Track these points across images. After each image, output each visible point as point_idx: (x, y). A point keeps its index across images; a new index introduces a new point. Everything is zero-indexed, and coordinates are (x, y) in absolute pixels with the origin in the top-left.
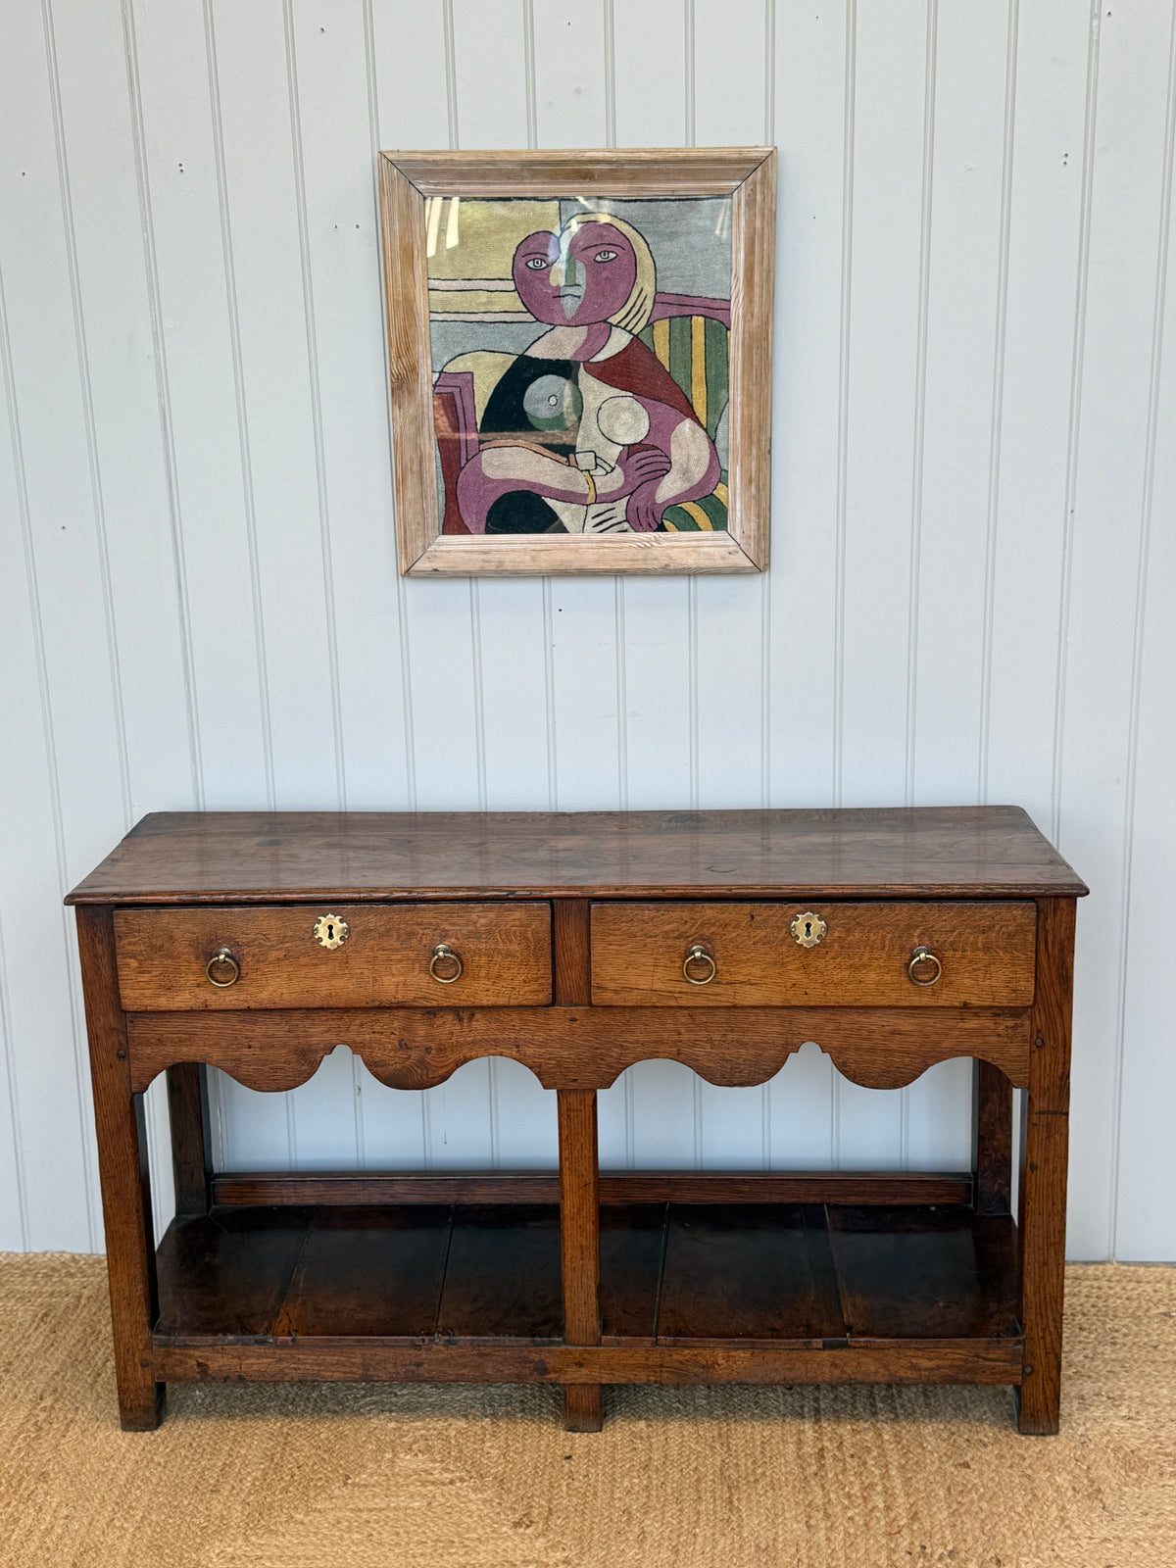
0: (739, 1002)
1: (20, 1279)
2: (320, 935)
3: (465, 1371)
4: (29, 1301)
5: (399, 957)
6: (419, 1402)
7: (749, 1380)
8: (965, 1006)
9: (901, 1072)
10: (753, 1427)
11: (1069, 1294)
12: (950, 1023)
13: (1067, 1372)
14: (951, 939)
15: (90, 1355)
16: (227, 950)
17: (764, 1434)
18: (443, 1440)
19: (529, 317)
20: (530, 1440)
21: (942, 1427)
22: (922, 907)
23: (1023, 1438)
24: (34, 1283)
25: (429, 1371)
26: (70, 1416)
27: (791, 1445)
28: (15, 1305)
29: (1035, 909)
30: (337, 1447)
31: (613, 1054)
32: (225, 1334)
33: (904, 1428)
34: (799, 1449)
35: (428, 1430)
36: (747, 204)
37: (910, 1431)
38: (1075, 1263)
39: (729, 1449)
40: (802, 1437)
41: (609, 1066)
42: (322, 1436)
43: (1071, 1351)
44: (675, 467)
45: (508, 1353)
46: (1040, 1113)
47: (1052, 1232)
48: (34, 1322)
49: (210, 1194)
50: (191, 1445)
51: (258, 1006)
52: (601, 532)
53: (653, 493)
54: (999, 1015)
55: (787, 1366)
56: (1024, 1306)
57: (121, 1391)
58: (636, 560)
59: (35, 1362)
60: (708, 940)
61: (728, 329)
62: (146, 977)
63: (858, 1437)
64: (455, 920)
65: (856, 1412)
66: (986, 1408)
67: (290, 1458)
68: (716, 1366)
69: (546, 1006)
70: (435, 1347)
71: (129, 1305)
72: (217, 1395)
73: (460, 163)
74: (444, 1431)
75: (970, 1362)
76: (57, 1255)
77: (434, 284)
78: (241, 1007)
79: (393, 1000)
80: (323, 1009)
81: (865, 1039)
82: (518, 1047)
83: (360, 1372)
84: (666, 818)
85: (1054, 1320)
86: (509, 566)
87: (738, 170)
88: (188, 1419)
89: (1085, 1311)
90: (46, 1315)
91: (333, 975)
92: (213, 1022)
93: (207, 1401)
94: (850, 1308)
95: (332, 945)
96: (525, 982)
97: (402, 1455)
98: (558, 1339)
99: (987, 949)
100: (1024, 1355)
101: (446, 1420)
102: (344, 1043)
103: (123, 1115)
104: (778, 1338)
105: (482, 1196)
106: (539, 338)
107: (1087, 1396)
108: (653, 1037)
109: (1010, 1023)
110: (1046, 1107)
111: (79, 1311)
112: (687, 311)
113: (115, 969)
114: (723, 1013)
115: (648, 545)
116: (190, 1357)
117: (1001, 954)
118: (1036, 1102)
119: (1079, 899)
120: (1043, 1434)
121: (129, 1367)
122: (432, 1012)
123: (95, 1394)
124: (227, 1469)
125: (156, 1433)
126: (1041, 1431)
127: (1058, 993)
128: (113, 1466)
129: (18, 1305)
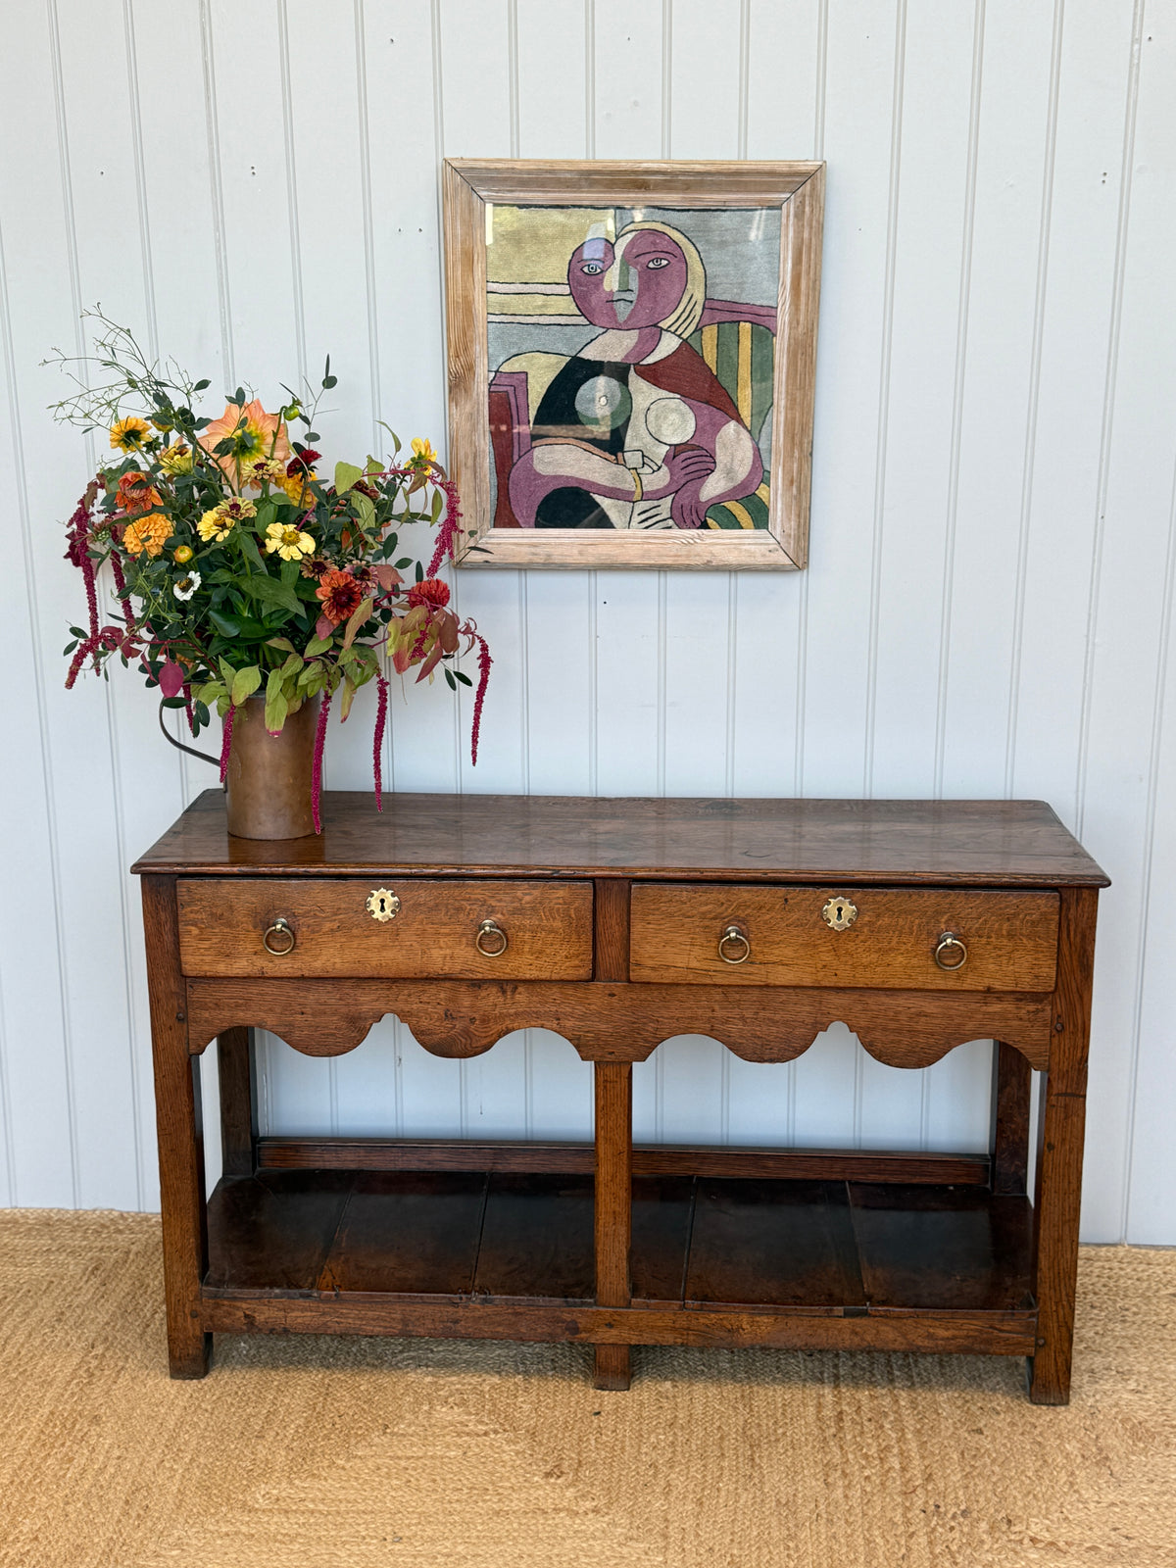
0: (771, 981)
1: (71, 1234)
2: (372, 908)
3: (500, 1329)
4: (80, 1255)
5: (447, 931)
6: (454, 1359)
7: (772, 1345)
8: (989, 990)
9: (925, 1053)
10: (775, 1390)
11: (1082, 1274)
12: (974, 1006)
13: (1078, 1347)
14: (977, 926)
15: (139, 1306)
16: (283, 920)
17: (786, 1397)
18: (477, 1394)
19: (582, 320)
20: (560, 1397)
21: (956, 1395)
22: (949, 894)
23: (1035, 1407)
24: (85, 1238)
25: (466, 1328)
26: (120, 1364)
27: (811, 1409)
28: (66, 1259)
29: (1058, 899)
30: (377, 1398)
31: (650, 1029)
32: (271, 1288)
33: (920, 1395)
34: (819, 1412)
35: (463, 1385)
36: (796, 216)
37: (926, 1398)
38: (1087, 1244)
39: (751, 1410)
40: (821, 1400)
41: (646, 1041)
42: (362, 1388)
43: (1082, 1328)
44: (720, 467)
45: (541, 1312)
46: (1058, 1095)
47: (1067, 1209)
48: (84, 1274)
49: (255, 1157)
50: (236, 1393)
51: (312, 975)
52: (647, 528)
53: (697, 492)
54: (1021, 1000)
55: (809, 1332)
56: (1039, 1281)
57: (171, 1340)
58: (680, 556)
59: (87, 1313)
60: (744, 921)
61: (774, 335)
62: (206, 944)
63: (875, 1402)
64: (501, 896)
65: (873, 1379)
66: (999, 1379)
67: (332, 1407)
68: (741, 1331)
69: (587, 981)
70: (471, 1304)
71: (181, 1257)
72: (261, 1347)
73: (521, 172)
74: (478, 1387)
75: (986, 1333)
76: (106, 1213)
77: (493, 287)
78: (296, 975)
79: (441, 972)
80: (373, 978)
81: (891, 1020)
82: (558, 1019)
83: (400, 1327)
84: (702, 805)
85: (1067, 1295)
86: (557, 560)
87: (789, 182)
88: (234, 1369)
89: (1097, 1290)
90: (96, 1268)
91: (384, 947)
92: (269, 989)
93: (252, 1352)
94: (870, 1278)
95: (383, 917)
96: (567, 957)
97: (438, 1408)
98: (589, 1300)
99: (1011, 936)
100: (1038, 1328)
101: (480, 1376)
102: (393, 1012)
103: (181, 1074)
104: (801, 1305)
105: (517, 1165)
106: (592, 341)
107: (1097, 1370)
108: (688, 1013)
109: (1032, 1007)
110: (1064, 1088)
111: (127, 1266)
112: (735, 317)
113: (177, 935)
114: (756, 992)
115: (692, 542)
116: (238, 1308)
117: (1025, 941)
118: (1055, 1084)
119: (1101, 889)
120: (1054, 1405)
121: (179, 1318)
122: (477, 984)
123: (144, 1344)
124: (271, 1416)
125: (203, 1381)
126: (1052, 1401)
127: (1079, 981)
128: (163, 1411)
129: (70, 1258)
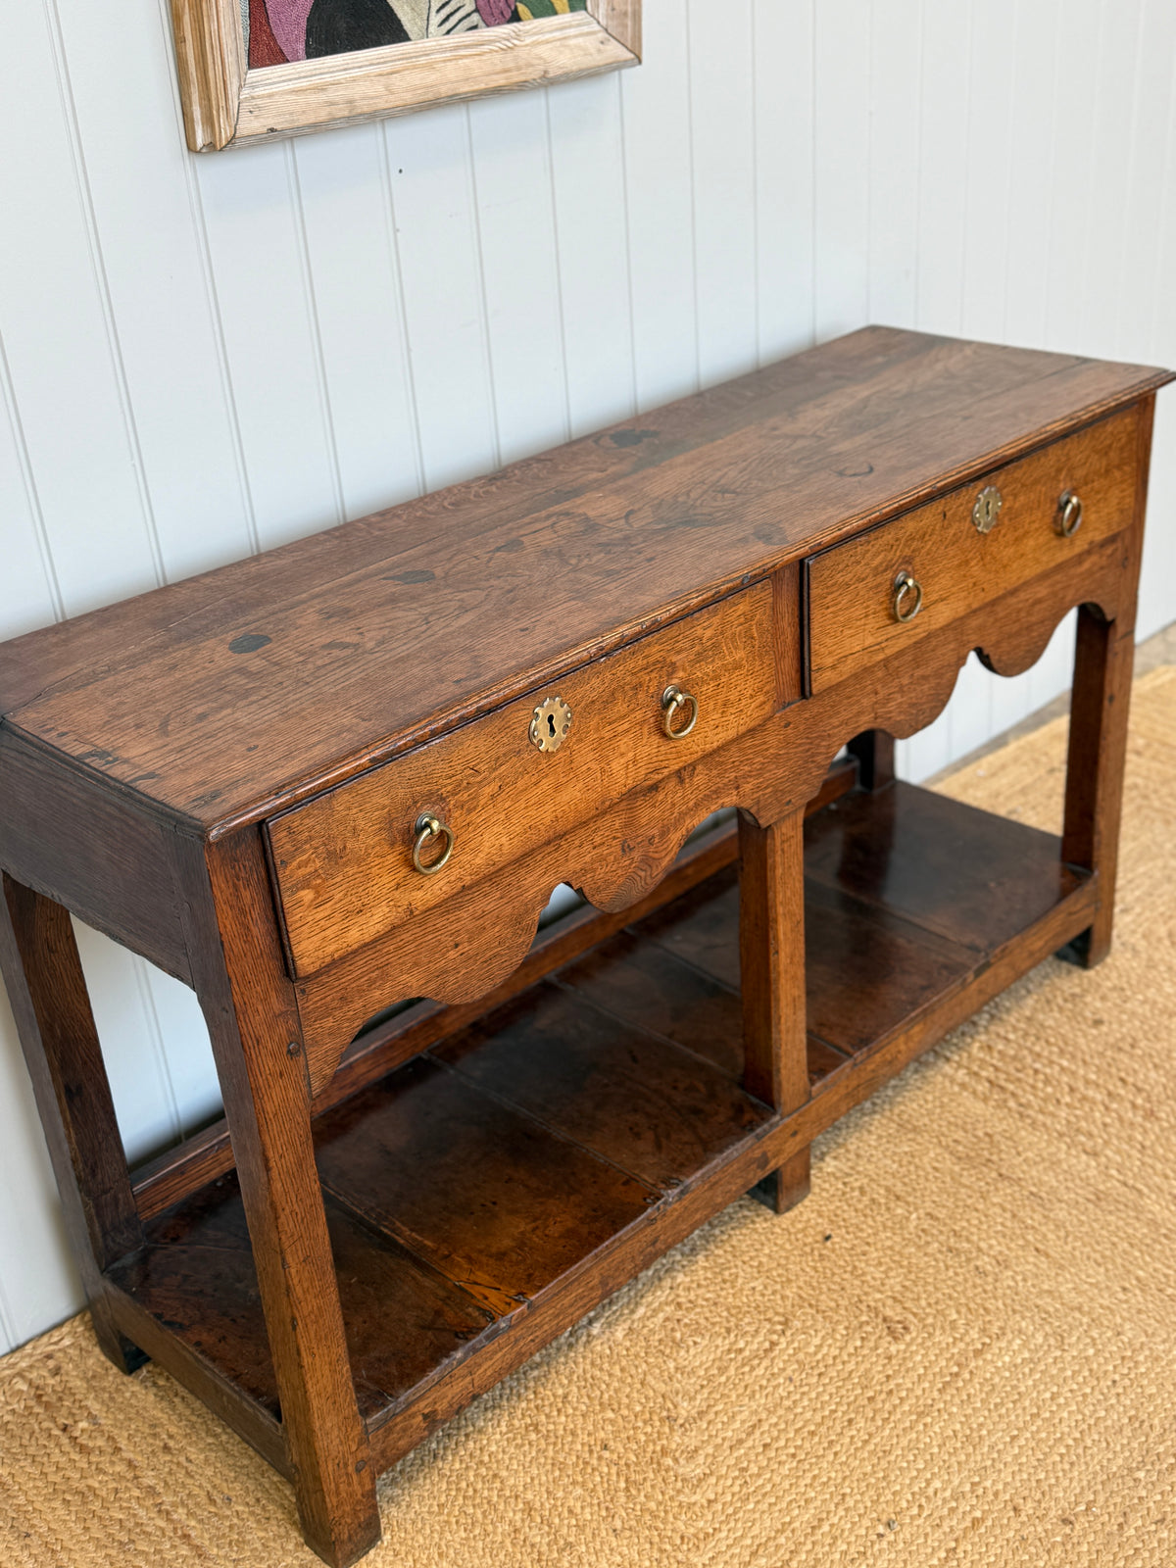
0: (931, 628)
2: (539, 736)
3: (700, 1217)
5: (626, 726)
8: (1089, 548)
9: (1037, 646)
10: (912, 1099)
12: (1071, 572)
14: (1085, 472)
17: (929, 1099)
20: (765, 1248)
21: (1031, 1000)
22: (1067, 443)
23: (1092, 972)
25: (665, 1241)
27: (962, 1094)
29: (1138, 411)
31: (823, 750)
32: (447, 1356)
33: (1009, 1020)
34: (975, 1093)
35: (661, 1309)
37: (1018, 1019)
39: (928, 1132)
40: (956, 1080)
41: (819, 768)
45: (737, 1168)
46: (1120, 639)
51: (475, 878)
52: (448, 32)
54: (1105, 547)
58: (508, 71)
60: (910, 561)
62: (327, 910)
64: (681, 643)
68: (899, 1054)
69: (765, 721)
70: (670, 1208)
74: (678, 1300)
78: (455, 891)
79: (623, 791)
81: (1012, 623)
82: (737, 788)
83: (600, 1292)
91: (557, 788)
94: (944, 931)
95: (554, 744)
96: (751, 696)
98: (775, 1119)
99: (1107, 472)
100: (1094, 890)
102: (563, 880)
109: (1111, 551)
113: (272, 918)
115: (510, 44)
117: (1116, 474)
120: (1103, 960)
121: (341, 1486)
122: (654, 787)
125: (385, 1542)
